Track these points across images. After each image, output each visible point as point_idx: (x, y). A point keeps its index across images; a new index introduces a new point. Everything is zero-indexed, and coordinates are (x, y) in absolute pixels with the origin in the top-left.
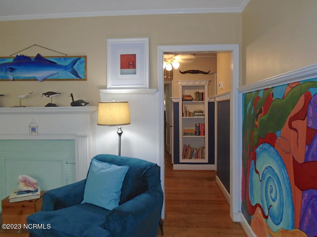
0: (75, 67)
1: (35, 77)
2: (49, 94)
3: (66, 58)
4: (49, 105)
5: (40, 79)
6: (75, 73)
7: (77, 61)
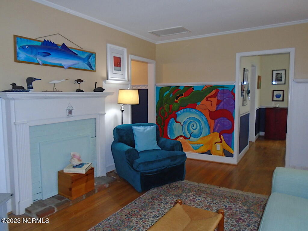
5: (65, 67)
6: (90, 65)
7: (91, 56)
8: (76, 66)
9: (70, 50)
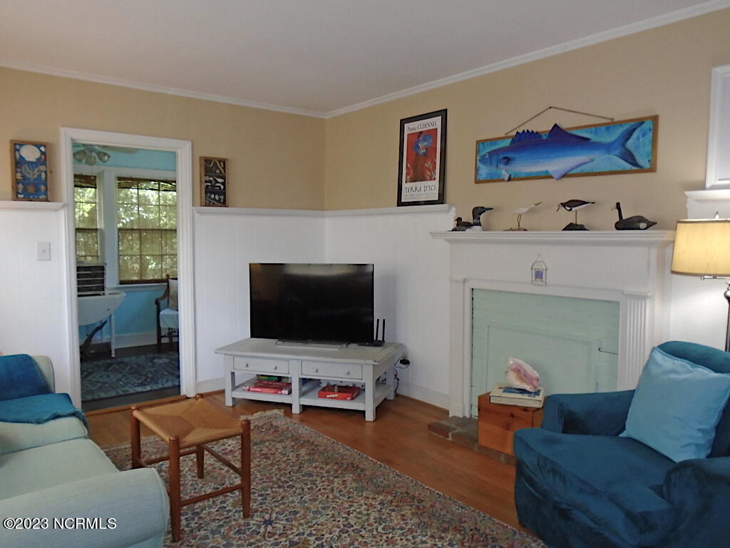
0: (630, 144)
1: (547, 172)
2: (571, 204)
3: (611, 125)
4: (571, 227)
5: (556, 176)
6: (629, 157)
7: (635, 129)
8: (586, 168)
9: (570, 135)
